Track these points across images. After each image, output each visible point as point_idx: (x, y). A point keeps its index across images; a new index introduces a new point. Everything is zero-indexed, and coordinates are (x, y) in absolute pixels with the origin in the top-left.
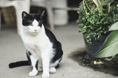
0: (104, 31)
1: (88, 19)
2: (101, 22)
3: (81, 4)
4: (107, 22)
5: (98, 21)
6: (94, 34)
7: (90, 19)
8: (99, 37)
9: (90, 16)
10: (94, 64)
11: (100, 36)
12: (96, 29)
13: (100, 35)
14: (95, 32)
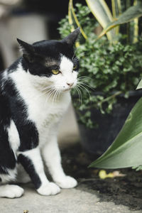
0: (124, 92)
1: (83, 61)
2: (115, 68)
3: (63, 23)
4: (130, 68)
5: (107, 67)
6: (99, 100)
7: (86, 62)
8: (110, 107)
9: (87, 54)
10: (99, 177)
11: (113, 106)
12: (104, 86)
13: (115, 102)
14: (101, 95)
